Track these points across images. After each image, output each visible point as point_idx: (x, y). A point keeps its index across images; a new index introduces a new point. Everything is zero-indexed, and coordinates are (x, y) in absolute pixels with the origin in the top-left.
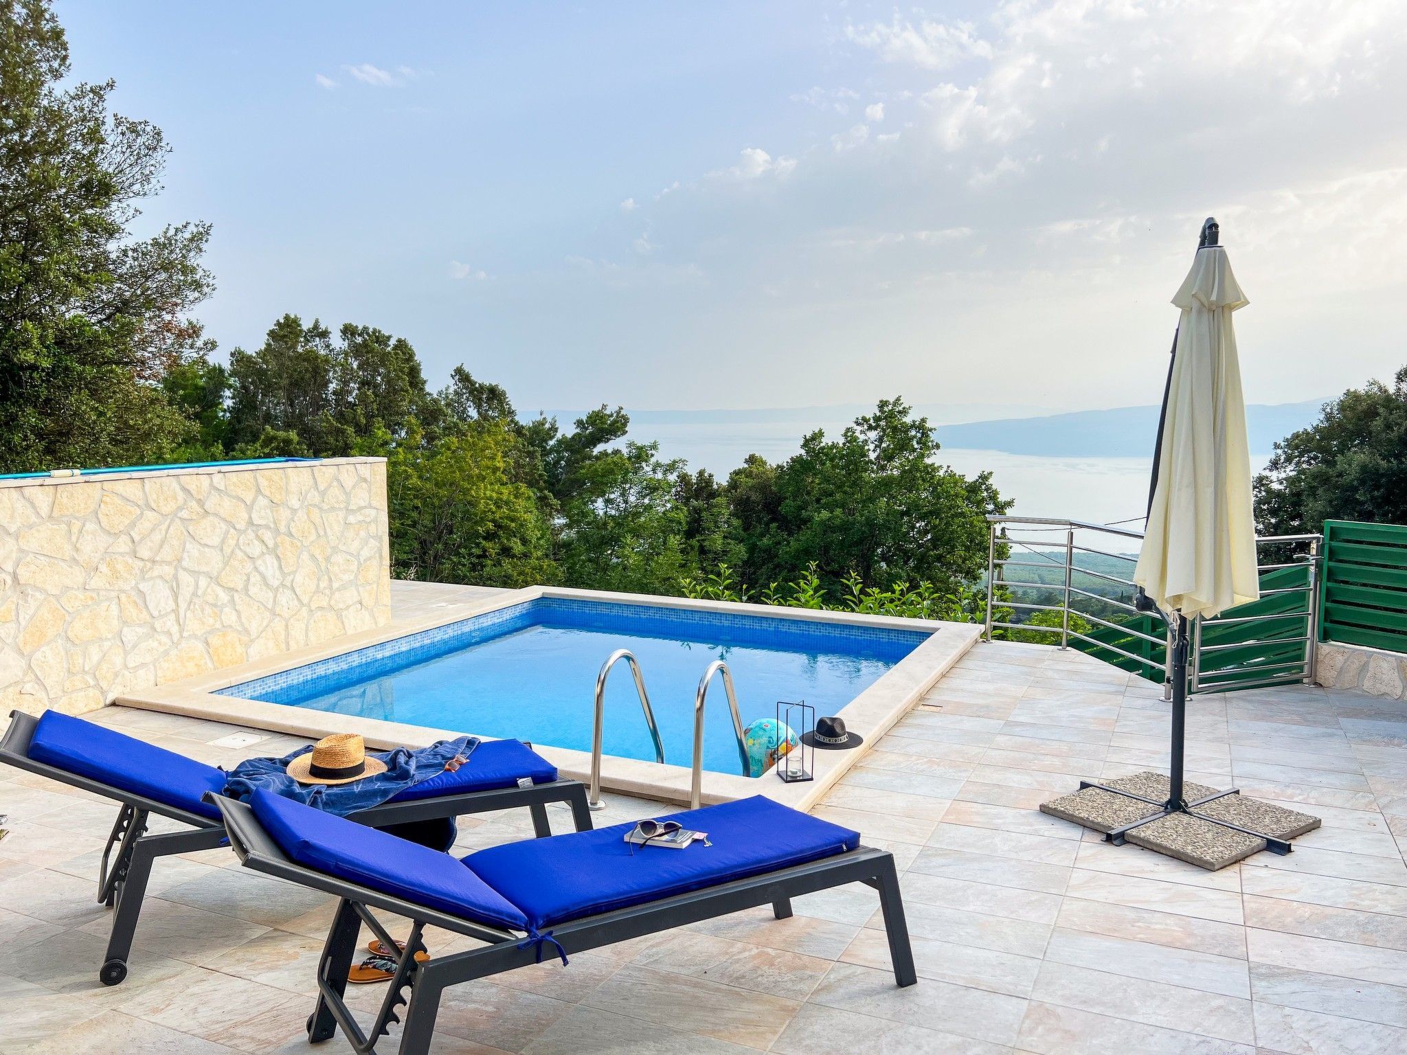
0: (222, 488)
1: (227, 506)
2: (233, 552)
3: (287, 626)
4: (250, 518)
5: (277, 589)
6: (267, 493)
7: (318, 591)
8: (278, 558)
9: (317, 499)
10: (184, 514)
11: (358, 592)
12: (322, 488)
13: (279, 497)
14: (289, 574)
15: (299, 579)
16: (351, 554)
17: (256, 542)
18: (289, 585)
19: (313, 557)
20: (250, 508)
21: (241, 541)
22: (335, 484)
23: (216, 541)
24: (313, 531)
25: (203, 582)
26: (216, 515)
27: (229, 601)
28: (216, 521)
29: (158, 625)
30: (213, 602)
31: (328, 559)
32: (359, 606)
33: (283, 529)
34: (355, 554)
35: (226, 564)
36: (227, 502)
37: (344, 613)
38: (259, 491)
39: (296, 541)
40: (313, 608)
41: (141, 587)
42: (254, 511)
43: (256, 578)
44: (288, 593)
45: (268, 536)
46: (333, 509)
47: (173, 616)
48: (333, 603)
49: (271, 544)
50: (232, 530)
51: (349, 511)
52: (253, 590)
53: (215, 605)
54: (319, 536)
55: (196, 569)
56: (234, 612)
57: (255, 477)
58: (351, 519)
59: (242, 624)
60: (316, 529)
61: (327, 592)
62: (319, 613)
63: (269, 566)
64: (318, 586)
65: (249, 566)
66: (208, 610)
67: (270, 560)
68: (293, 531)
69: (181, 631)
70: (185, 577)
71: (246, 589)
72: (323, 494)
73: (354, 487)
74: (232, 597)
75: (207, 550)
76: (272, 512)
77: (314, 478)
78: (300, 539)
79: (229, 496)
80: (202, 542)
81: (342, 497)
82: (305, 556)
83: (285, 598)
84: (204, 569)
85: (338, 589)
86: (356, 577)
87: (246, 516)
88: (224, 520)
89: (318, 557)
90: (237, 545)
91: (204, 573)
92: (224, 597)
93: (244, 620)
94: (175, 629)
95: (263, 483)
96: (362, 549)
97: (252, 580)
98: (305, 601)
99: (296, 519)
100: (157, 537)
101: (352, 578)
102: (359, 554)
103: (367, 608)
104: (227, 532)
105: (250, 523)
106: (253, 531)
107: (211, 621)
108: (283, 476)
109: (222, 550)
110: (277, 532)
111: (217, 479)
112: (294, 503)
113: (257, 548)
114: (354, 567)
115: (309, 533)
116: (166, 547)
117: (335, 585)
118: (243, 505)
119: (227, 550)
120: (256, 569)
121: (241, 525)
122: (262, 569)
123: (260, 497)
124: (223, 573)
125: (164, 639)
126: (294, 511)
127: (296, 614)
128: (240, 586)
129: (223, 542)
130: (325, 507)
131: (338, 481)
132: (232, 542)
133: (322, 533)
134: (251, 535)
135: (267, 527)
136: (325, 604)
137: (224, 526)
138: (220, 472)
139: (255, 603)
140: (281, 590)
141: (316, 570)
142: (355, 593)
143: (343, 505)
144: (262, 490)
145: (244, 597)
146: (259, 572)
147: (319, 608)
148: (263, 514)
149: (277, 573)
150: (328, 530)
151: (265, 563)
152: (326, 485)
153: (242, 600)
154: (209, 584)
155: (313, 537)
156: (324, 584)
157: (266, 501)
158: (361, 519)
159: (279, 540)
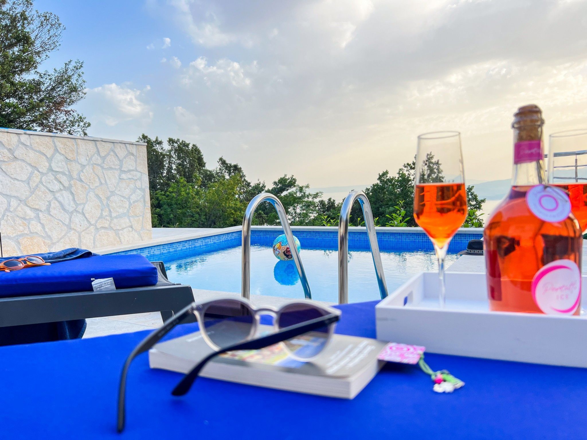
0: (29, 144)
1: (32, 156)
2: (37, 186)
3: (80, 236)
4: (50, 166)
5: (72, 213)
6: (63, 152)
7: (101, 217)
8: (72, 193)
9: (100, 161)
11: (130, 221)
12: (103, 154)
13: (72, 156)
14: (80, 204)
15: (88, 208)
16: (124, 197)
17: (56, 182)
18: (81, 211)
19: (97, 196)
20: (50, 160)
21: (43, 180)
22: (112, 153)
23: (24, 177)
24: (97, 180)
25: (14, 203)
26: (23, 161)
27: (35, 217)
28: (24, 164)
30: (22, 216)
31: (108, 198)
33: (75, 176)
34: (127, 197)
35: (32, 193)
36: (31, 154)
38: (56, 150)
39: (84, 184)
40: (98, 227)
42: (53, 162)
43: (55, 204)
44: (80, 216)
45: (64, 179)
46: (111, 168)
48: (112, 225)
49: (66, 184)
50: (36, 172)
51: (122, 171)
52: (53, 212)
53: (24, 219)
54: (101, 184)
55: (8, 193)
56: (39, 224)
57: (53, 141)
58: (124, 176)
59: (46, 232)
60: (99, 179)
61: (108, 218)
62: (103, 231)
63: (65, 197)
64: (102, 214)
65: (50, 197)
66: (18, 221)
67: (65, 194)
68: (83, 178)
71: (48, 211)
72: (104, 158)
73: (125, 157)
74: (38, 214)
75: (16, 182)
76: (67, 164)
77: (97, 148)
78: (88, 184)
79: (32, 149)
80: (12, 176)
81: (117, 162)
82: (92, 194)
83: (77, 219)
84: (14, 194)
85: (116, 217)
86: (128, 211)
87: (47, 165)
88: (30, 165)
89: (101, 196)
90: (41, 182)
91: (14, 197)
92: (30, 214)
93: (47, 230)
95: (59, 145)
96: (131, 195)
97: (52, 205)
98: (93, 222)
99: (84, 171)
101: (125, 211)
102: (129, 198)
103: (135, 231)
104: (32, 173)
105: (51, 169)
106: (53, 175)
107: (21, 228)
108: (74, 143)
109: (29, 184)
110: (71, 177)
111: (23, 137)
112: (83, 160)
113: (56, 186)
114: (127, 205)
115: (95, 181)
117: (114, 215)
118: (44, 158)
119: (33, 185)
120: (56, 199)
121: (43, 170)
122: (61, 199)
123: (57, 154)
124: (30, 198)
126: (83, 166)
127: (86, 229)
128: (44, 208)
129: (29, 178)
130: (106, 167)
131: (114, 152)
132: (37, 180)
133: (103, 182)
134: (51, 177)
135: (63, 173)
136: (106, 225)
137: (30, 169)
138: (25, 134)
139: (56, 220)
140: (75, 214)
141: (100, 204)
142: (128, 220)
143: (117, 167)
144: (59, 150)
145: (46, 215)
146: (58, 201)
147: (103, 228)
148: (60, 165)
149: (72, 203)
150: (108, 181)
151: (62, 195)
152: (105, 153)
153: (45, 217)
154: (19, 204)
155: (97, 184)
156: (106, 213)
157: (62, 157)
158: (130, 177)
159: (72, 183)
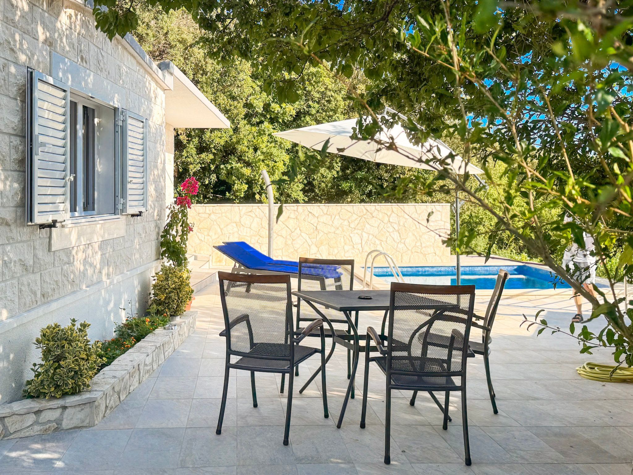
0: (379, 210)
2: (382, 229)
3: (402, 256)
5: (398, 243)
6: (396, 213)
7: (415, 246)
8: (399, 233)
9: (417, 216)
10: (365, 216)
11: (434, 250)
12: (419, 212)
13: (401, 214)
14: (403, 239)
15: (408, 241)
16: (431, 236)
18: (403, 242)
19: (414, 235)
20: (389, 217)
22: (425, 211)
23: (376, 225)
25: (371, 237)
28: (376, 219)
29: (355, 246)
30: (374, 243)
31: (420, 236)
32: (434, 255)
33: (401, 224)
35: (379, 232)
36: (381, 214)
37: (428, 256)
38: (393, 211)
39: (407, 228)
41: (351, 235)
42: (391, 218)
44: (403, 245)
45: (396, 226)
47: (360, 245)
48: (422, 251)
49: (397, 228)
50: (382, 223)
52: (389, 242)
55: (369, 233)
56: (381, 248)
60: (416, 225)
63: (396, 235)
64: (416, 244)
67: (396, 233)
68: (406, 225)
69: (363, 250)
70: (364, 234)
71: (386, 241)
75: (373, 227)
76: (397, 218)
77: (416, 209)
78: (409, 228)
79: (382, 212)
80: (371, 225)
82: (411, 234)
83: (401, 246)
85: (424, 247)
86: (434, 244)
87: (388, 219)
88: (379, 219)
89: (416, 235)
90: (384, 227)
91: (371, 234)
92: (378, 242)
94: (361, 249)
95: (395, 210)
97: (388, 238)
98: (410, 249)
99: (407, 221)
100: (357, 222)
101: (431, 244)
103: (438, 257)
104: (380, 223)
105: (389, 221)
106: (390, 224)
107: (373, 249)
108: (403, 208)
109: (378, 228)
110: (399, 225)
111: (377, 207)
112: (407, 216)
113: (391, 229)
116: (359, 225)
117: (423, 245)
118: (387, 216)
119: (380, 228)
120: (390, 235)
121: (386, 221)
122: (393, 236)
123: (393, 214)
124: (378, 235)
125: (357, 251)
127: (405, 253)
128: (384, 240)
129: (379, 226)
132: (382, 226)
135: (396, 223)
136: (418, 252)
137: (379, 221)
138: (378, 205)
140: (400, 244)
141: (415, 239)
142: (432, 249)
147: (416, 252)
148: (394, 219)
149: (399, 237)
150: (421, 227)
152: (421, 212)
153: (384, 244)
154: (373, 238)
155: (415, 228)
156: (418, 244)
157: (396, 215)
158: (436, 224)
159: (400, 228)
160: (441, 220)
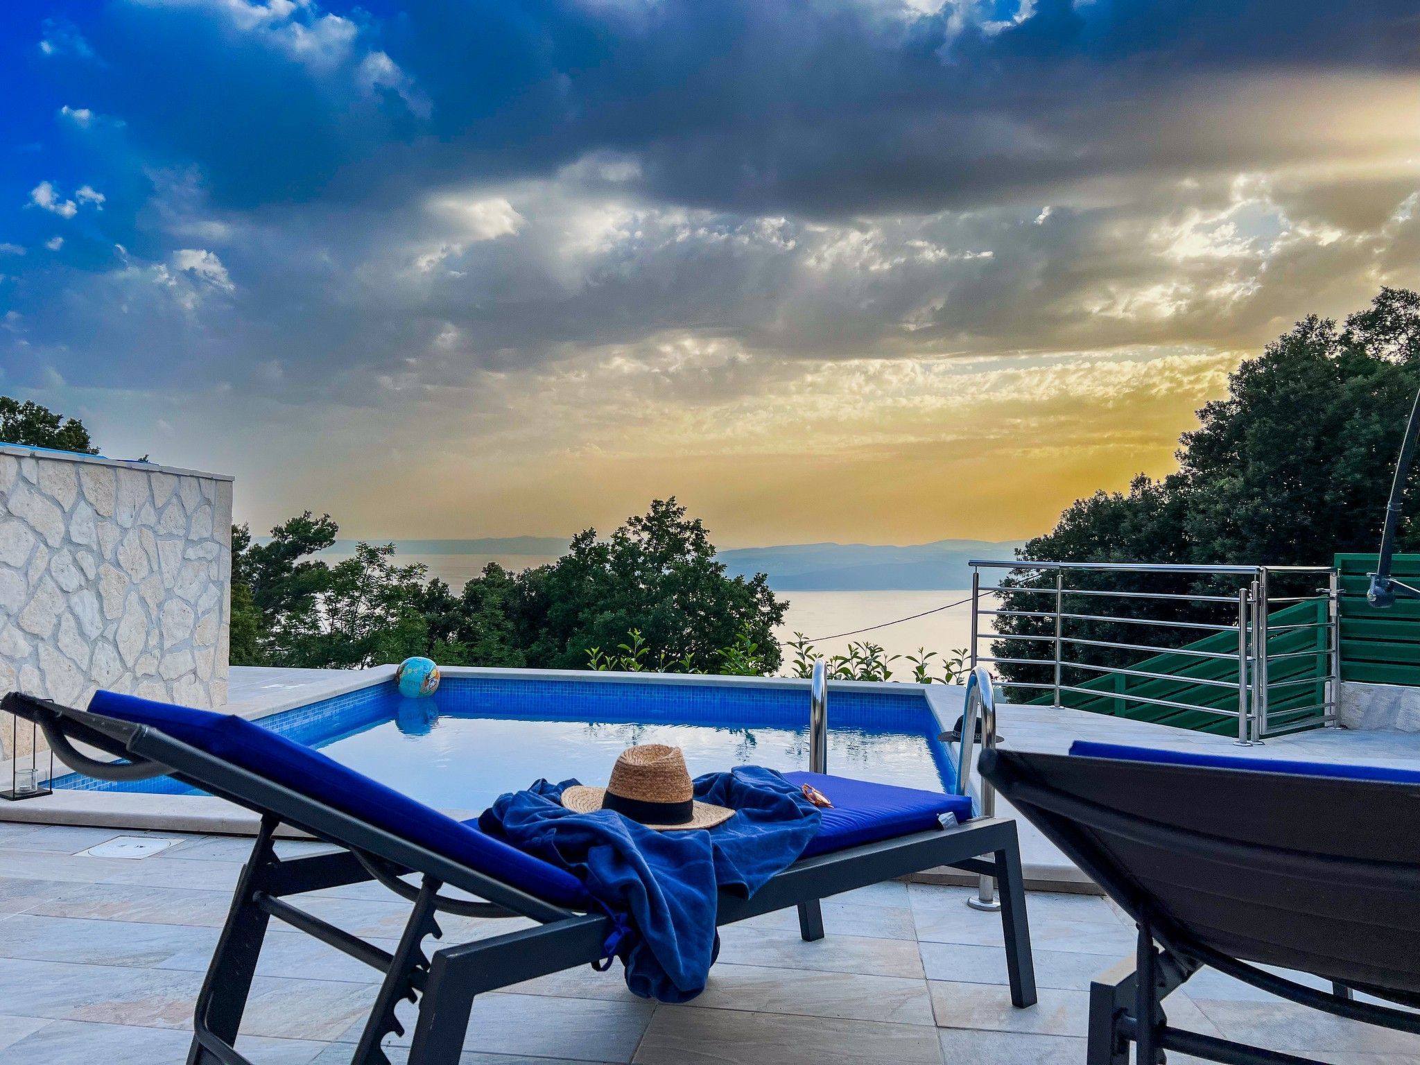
0: (34, 481)
1: (37, 510)
2: (41, 579)
4: (68, 532)
5: (95, 641)
6: (92, 500)
7: (145, 651)
8: (99, 596)
9: (152, 520)
11: (193, 657)
12: (159, 503)
13: (107, 508)
14: (112, 622)
15: (124, 630)
16: (187, 602)
17: (73, 569)
18: (111, 637)
19: (143, 600)
20: (68, 516)
21: (53, 565)
22: (175, 500)
23: (19, 559)
24: (145, 563)
26: (23, 520)
27: (30, 655)
28: (22, 528)
30: (9, 653)
31: (160, 606)
32: (192, 676)
33: (108, 555)
34: (192, 602)
35: (31, 596)
36: (39, 504)
37: (176, 685)
38: (81, 494)
39: (122, 574)
40: (139, 674)
42: (73, 522)
43: (68, 623)
44: (109, 648)
45: (88, 561)
46: (170, 535)
48: (162, 670)
49: (91, 576)
50: (42, 546)
51: (189, 542)
52: (65, 640)
53: (11, 659)
54: (152, 571)
56: (37, 672)
57: (78, 474)
58: (191, 553)
59: (47, 691)
60: (149, 561)
61: (157, 652)
62: (146, 683)
63: (86, 605)
64: (147, 641)
65: (61, 604)
67: (89, 596)
68: (121, 558)
71: (55, 637)
72: (160, 512)
73: (195, 510)
74: (37, 648)
76: (96, 526)
77: (151, 489)
78: (129, 572)
79: (42, 494)
81: (182, 521)
82: (133, 597)
83: (104, 655)
85: (170, 651)
86: (192, 634)
87: (63, 528)
88: (33, 529)
89: (149, 601)
90: (48, 570)
92: (24, 646)
93: (49, 685)
95: (87, 482)
96: (200, 596)
97: (64, 625)
98: (130, 664)
99: (125, 542)
101: (187, 636)
102: (196, 605)
103: (201, 681)
104: (35, 549)
105: (67, 540)
106: (70, 551)
107: (6, 682)
108: (113, 478)
109: (26, 574)
110: (101, 557)
111: (28, 465)
112: (125, 519)
113: (72, 580)
114: (190, 622)
115: (141, 564)
117: (167, 645)
118: (59, 512)
119: (34, 576)
120: (70, 609)
121: (55, 541)
122: (78, 610)
123: (82, 504)
124: (26, 610)
126: (125, 530)
127: (117, 682)
128: (47, 634)
129: (29, 562)
130: (162, 531)
131: (179, 497)
132: (41, 564)
133: (155, 567)
134: (68, 559)
135: (89, 549)
136: (152, 671)
137: (31, 538)
138: (33, 456)
139: (66, 659)
140: (100, 644)
141: (145, 621)
142: (189, 657)
143: (182, 533)
144: (86, 493)
145: (51, 650)
146: (73, 614)
147: (147, 676)
148: (85, 529)
149: (97, 616)
150: (163, 564)
151: (82, 601)
152: (164, 500)
153: (49, 654)
154: (6, 624)
155: (144, 572)
156: (153, 641)
157: (90, 511)
158: (201, 554)
159: (102, 570)
160: (213, 540)
